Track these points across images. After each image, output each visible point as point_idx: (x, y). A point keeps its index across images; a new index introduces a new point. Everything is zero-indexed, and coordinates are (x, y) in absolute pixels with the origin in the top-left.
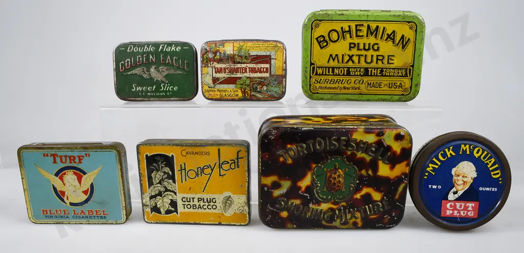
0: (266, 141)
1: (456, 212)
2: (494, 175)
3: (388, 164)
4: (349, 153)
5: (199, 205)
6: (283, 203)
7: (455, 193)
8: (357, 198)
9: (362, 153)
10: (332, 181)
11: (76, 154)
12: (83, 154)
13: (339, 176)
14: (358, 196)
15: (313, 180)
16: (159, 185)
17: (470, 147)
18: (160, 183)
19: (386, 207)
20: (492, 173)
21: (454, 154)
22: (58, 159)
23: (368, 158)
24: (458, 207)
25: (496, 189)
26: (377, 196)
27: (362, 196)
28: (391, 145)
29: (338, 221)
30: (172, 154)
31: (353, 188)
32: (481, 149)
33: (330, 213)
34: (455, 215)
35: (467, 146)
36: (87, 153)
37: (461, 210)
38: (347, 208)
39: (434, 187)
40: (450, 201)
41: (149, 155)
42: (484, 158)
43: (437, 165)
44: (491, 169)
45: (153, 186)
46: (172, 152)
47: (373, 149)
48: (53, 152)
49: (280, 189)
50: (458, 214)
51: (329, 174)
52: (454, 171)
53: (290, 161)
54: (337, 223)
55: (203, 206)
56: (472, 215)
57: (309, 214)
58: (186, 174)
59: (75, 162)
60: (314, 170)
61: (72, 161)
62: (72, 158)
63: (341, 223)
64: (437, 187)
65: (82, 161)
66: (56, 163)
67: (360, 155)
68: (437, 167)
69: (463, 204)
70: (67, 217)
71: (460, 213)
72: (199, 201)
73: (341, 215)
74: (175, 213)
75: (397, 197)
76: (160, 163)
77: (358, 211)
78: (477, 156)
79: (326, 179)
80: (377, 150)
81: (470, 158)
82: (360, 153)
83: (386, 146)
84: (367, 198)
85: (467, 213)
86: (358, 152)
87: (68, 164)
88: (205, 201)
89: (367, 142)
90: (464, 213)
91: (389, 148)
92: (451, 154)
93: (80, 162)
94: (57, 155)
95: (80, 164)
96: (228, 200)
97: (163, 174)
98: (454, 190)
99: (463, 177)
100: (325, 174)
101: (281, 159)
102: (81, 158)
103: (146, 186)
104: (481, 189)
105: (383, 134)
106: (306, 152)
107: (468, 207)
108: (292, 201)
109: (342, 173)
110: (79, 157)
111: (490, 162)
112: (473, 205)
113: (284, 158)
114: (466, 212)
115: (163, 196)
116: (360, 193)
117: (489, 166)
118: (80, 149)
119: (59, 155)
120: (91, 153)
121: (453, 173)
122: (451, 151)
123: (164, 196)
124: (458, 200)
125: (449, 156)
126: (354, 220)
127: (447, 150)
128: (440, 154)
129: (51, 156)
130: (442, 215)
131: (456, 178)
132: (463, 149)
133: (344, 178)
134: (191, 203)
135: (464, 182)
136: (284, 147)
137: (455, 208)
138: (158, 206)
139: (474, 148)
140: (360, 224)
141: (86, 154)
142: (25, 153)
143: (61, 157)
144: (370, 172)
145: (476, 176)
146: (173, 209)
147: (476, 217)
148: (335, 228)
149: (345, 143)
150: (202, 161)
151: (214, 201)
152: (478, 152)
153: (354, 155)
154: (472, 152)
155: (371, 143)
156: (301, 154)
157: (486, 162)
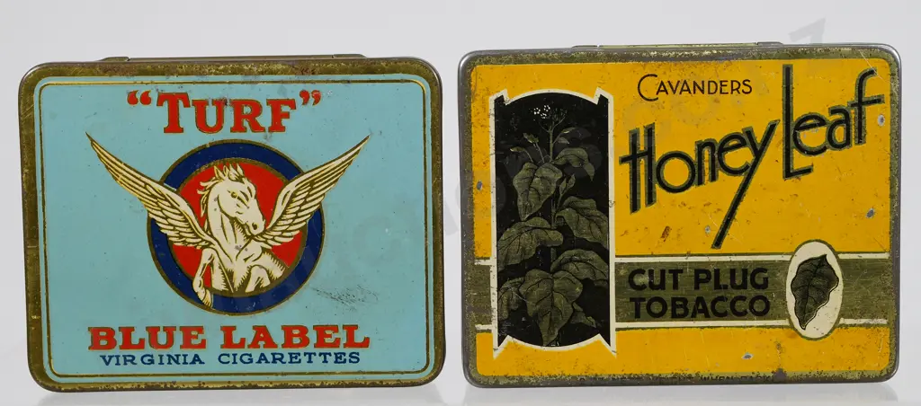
5: (700, 300)
11: (263, 91)
12: (293, 91)
16: (539, 221)
18: (545, 212)
22: (187, 116)
30: (599, 92)
36: (310, 88)
41: (508, 100)
45: (514, 230)
46: (601, 85)
48: (170, 85)
55: (714, 302)
58: (655, 174)
59: (256, 127)
61: (246, 123)
62: (247, 110)
65: (284, 122)
66: (181, 130)
70: (196, 359)
72: (698, 282)
74: (599, 337)
76: (551, 132)
87: (226, 135)
88: (725, 280)
93: (277, 127)
94: (184, 97)
95: (276, 134)
96: (815, 274)
97: (560, 175)
102: (285, 109)
103: (489, 225)
110: (275, 105)
115: (554, 266)
118: (284, 72)
119: (193, 97)
120: (323, 89)
123: (559, 268)
129: (160, 103)
134: (667, 294)
138: (532, 309)
141: (304, 95)
142: (52, 94)
143: (201, 106)
146: (591, 321)
150: (720, 119)
151: (760, 281)
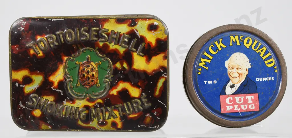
0: (16, 33)
1: (236, 107)
2: (268, 64)
3: (143, 56)
4: (101, 44)
6: (34, 100)
7: (232, 86)
8: (113, 95)
9: (115, 44)
10: (86, 75)
13: (92, 70)
14: (114, 92)
15: (66, 74)
17: (239, 38)
19: (146, 104)
20: (266, 62)
21: (224, 46)
23: (122, 50)
24: (237, 101)
25: (273, 78)
26: (135, 92)
27: (118, 92)
28: (145, 36)
29: (95, 120)
31: (109, 84)
32: (250, 38)
33: (85, 112)
34: (235, 109)
35: (237, 37)
37: (242, 104)
38: (103, 106)
39: (210, 82)
40: (229, 96)
42: (255, 48)
43: (209, 59)
44: (264, 58)
47: (126, 40)
49: (31, 84)
50: (239, 109)
51: (81, 68)
52: (227, 64)
53: (41, 54)
54: (94, 123)
56: (254, 108)
57: (64, 113)
60: (66, 63)
63: (98, 123)
64: (213, 82)
67: (112, 46)
68: (209, 61)
69: (242, 98)
71: (241, 107)
73: (98, 114)
75: (157, 93)
77: (115, 109)
78: (248, 46)
79: (79, 72)
80: (130, 40)
81: (241, 49)
82: (113, 44)
83: (139, 36)
84: (124, 95)
85: (248, 106)
86: (110, 43)
89: (119, 33)
90: (245, 107)
91: (142, 39)
92: (221, 47)
98: (230, 83)
99: (237, 69)
100: (78, 68)
101: (32, 52)
104: (257, 80)
105: (136, 25)
106: (57, 44)
107: (248, 100)
108: (45, 98)
109: (95, 66)
111: (262, 51)
112: (253, 97)
113: (34, 50)
114: (246, 105)
116: (116, 88)
117: (261, 55)
121: (227, 66)
122: (221, 44)
124: (236, 93)
125: (220, 49)
126: (112, 119)
127: (216, 43)
128: (210, 48)
130: (223, 112)
131: (231, 71)
132: (232, 40)
133: (98, 72)
135: (239, 74)
136: (35, 39)
137: (234, 103)
139: (244, 38)
140: (120, 126)
144: (125, 65)
145: (250, 67)
147: (258, 109)
148: (93, 129)
149: (96, 33)
152: (248, 43)
153: (106, 46)
154: (242, 43)
155: (124, 34)
156: (52, 45)
157: (258, 52)
